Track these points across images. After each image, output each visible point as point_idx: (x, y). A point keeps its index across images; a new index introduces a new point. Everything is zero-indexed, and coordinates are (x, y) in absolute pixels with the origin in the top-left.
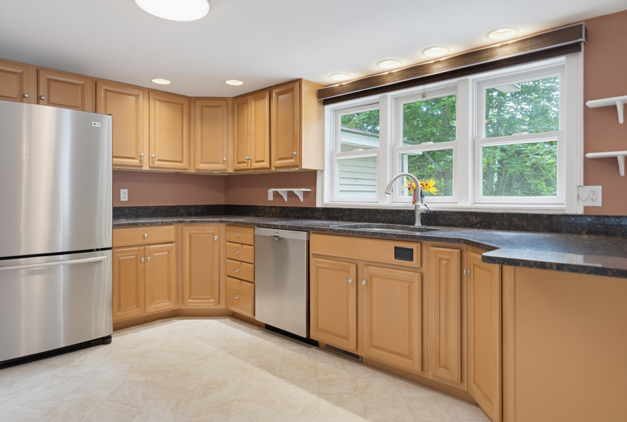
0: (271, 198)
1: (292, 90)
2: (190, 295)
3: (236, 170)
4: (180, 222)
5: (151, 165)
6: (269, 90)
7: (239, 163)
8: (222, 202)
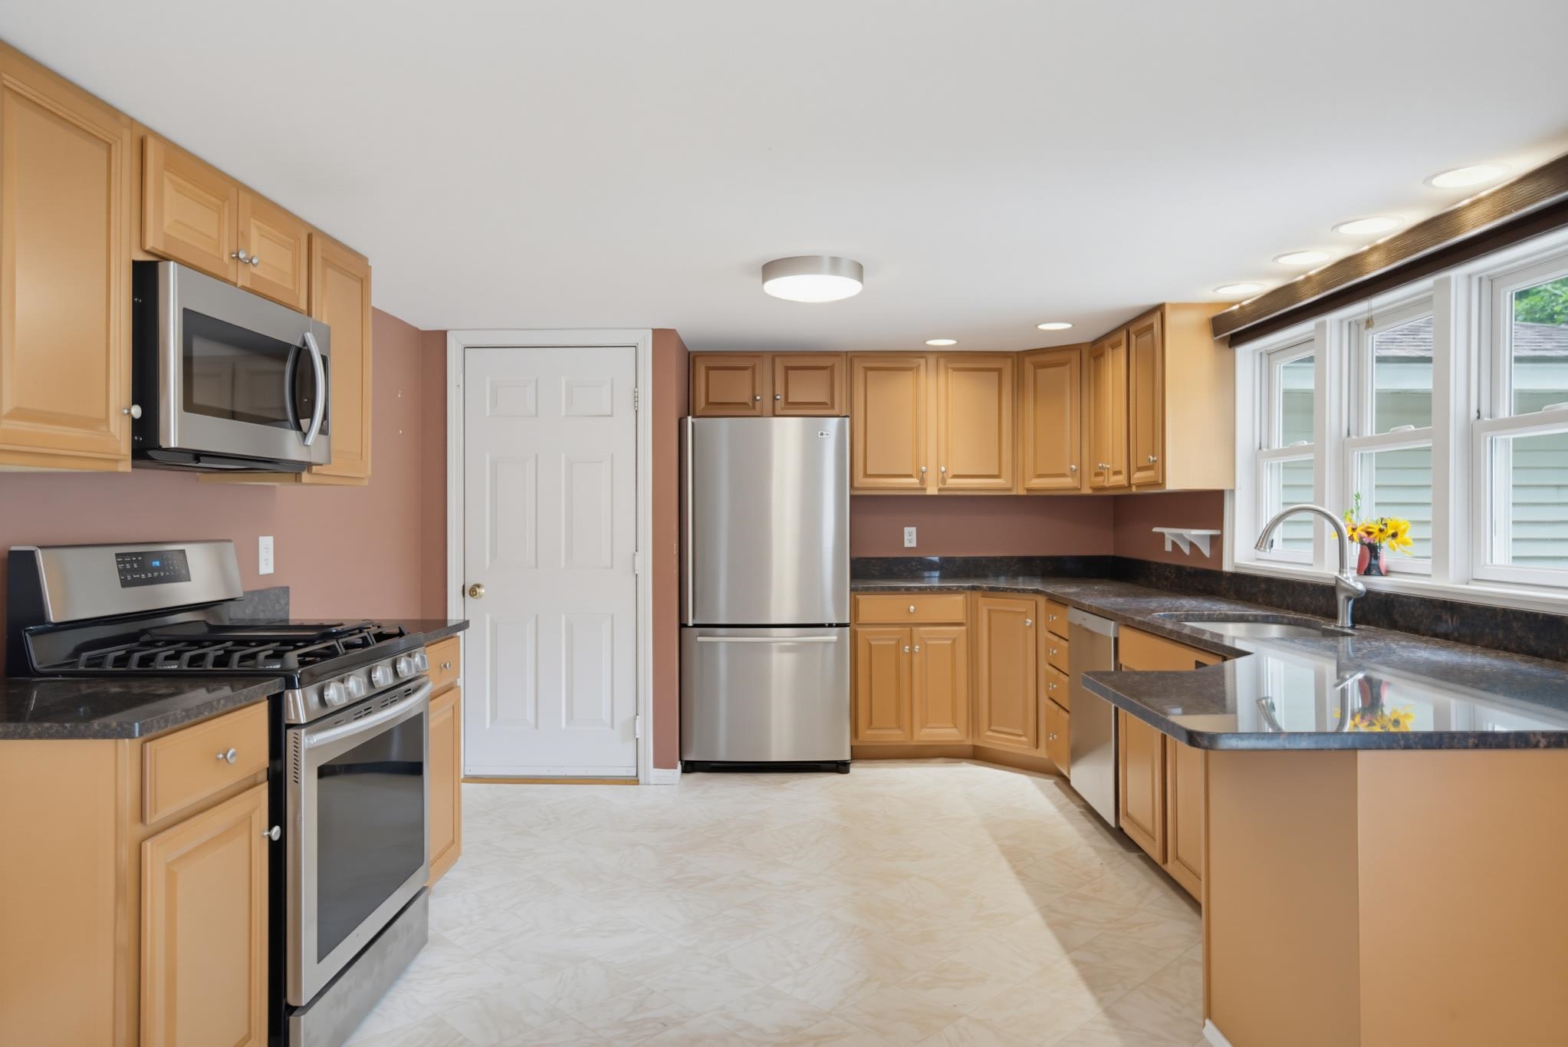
0: (1168, 548)
1: (1151, 327)
2: (990, 724)
3: (1095, 489)
4: (974, 588)
5: (941, 486)
6: (1126, 326)
7: (1097, 474)
8: (1107, 551)
